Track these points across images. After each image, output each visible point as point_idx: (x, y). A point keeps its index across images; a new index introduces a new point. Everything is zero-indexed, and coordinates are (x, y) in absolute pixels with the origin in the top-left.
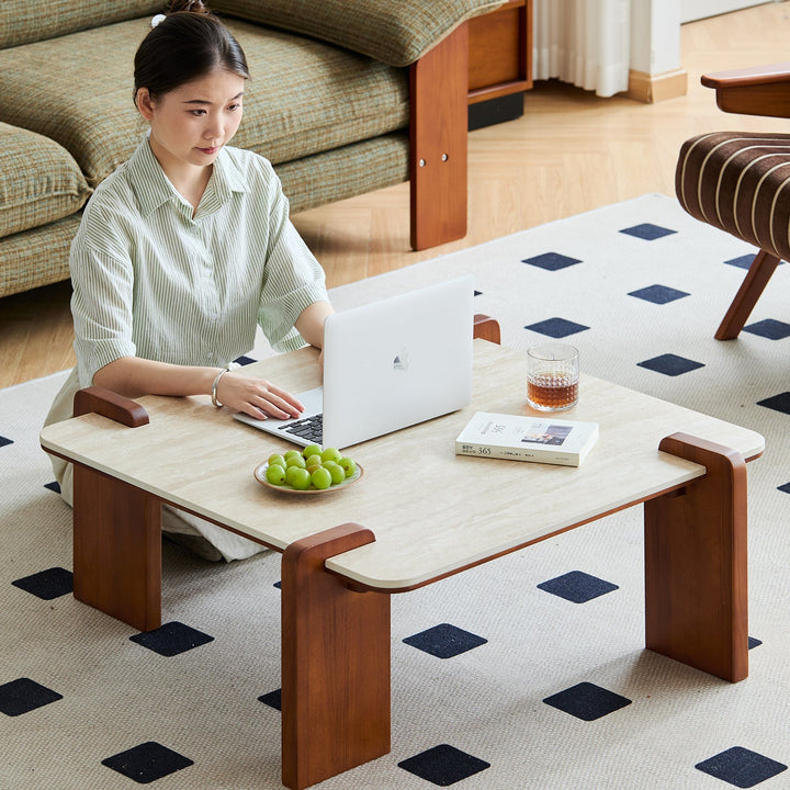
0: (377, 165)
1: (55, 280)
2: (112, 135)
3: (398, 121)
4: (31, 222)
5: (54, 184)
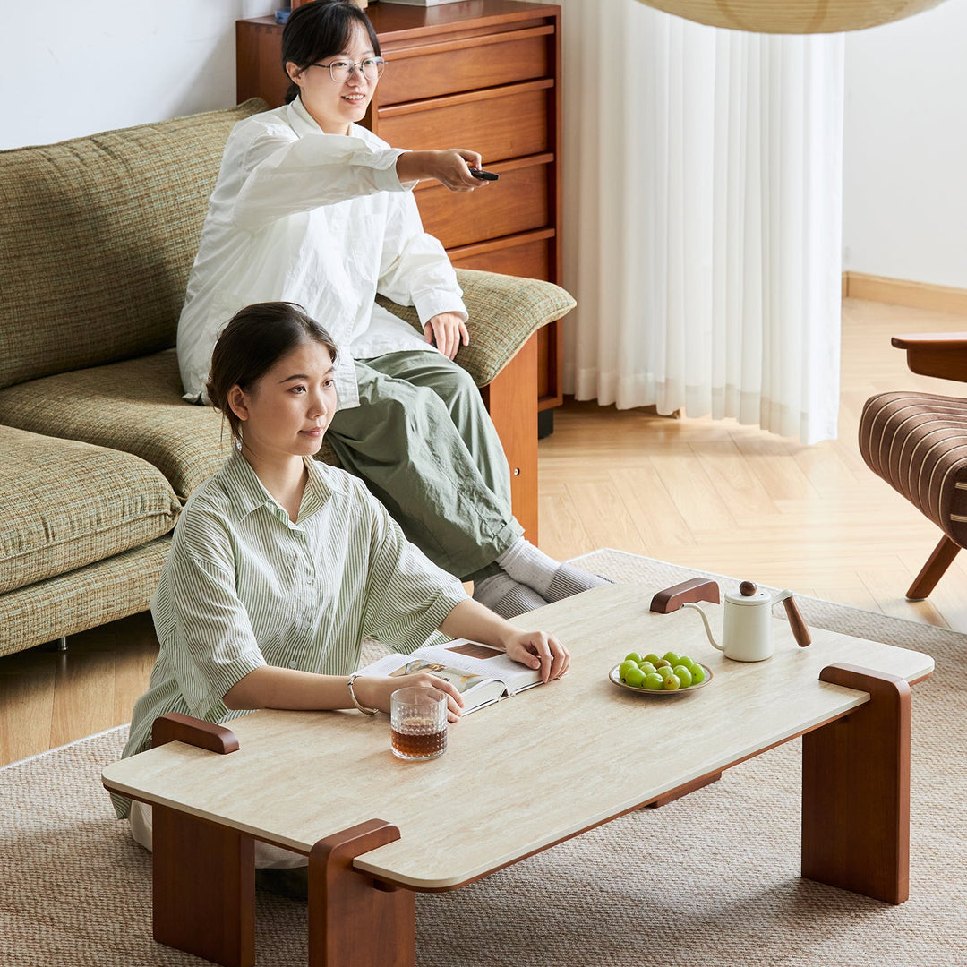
4: (126, 544)
5: (148, 503)
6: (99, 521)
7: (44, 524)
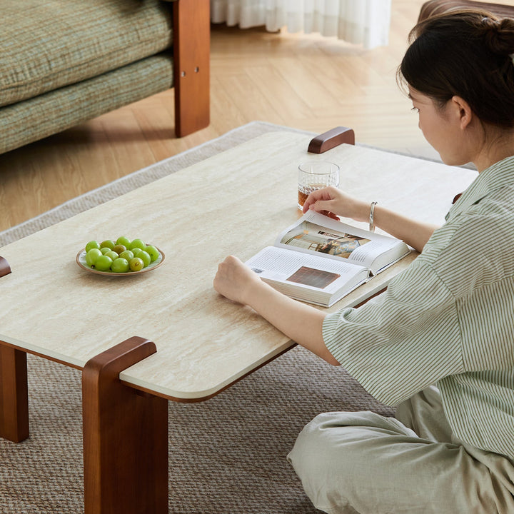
3: (167, 43)
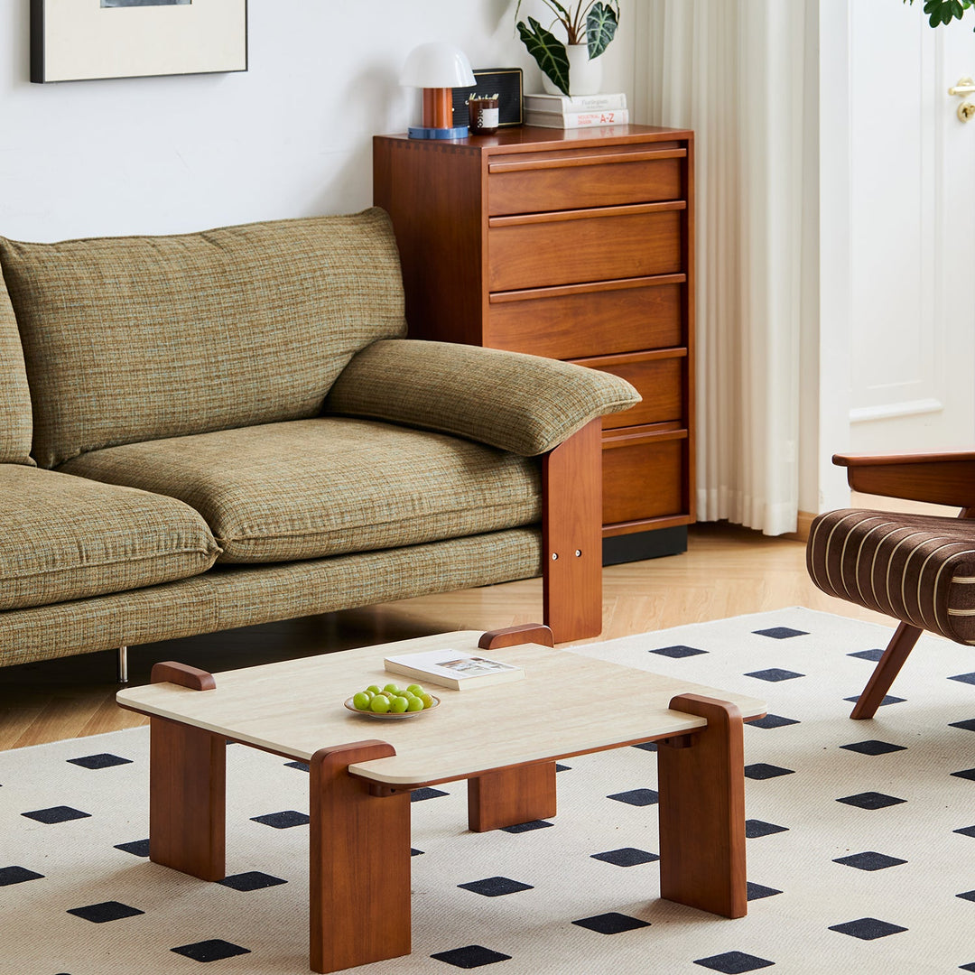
0: (509, 554)
1: (184, 634)
2: (243, 500)
3: (531, 514)
4: (161, 576)
5: (184, 541)
6: (134, 551)
7: (79, 547)
